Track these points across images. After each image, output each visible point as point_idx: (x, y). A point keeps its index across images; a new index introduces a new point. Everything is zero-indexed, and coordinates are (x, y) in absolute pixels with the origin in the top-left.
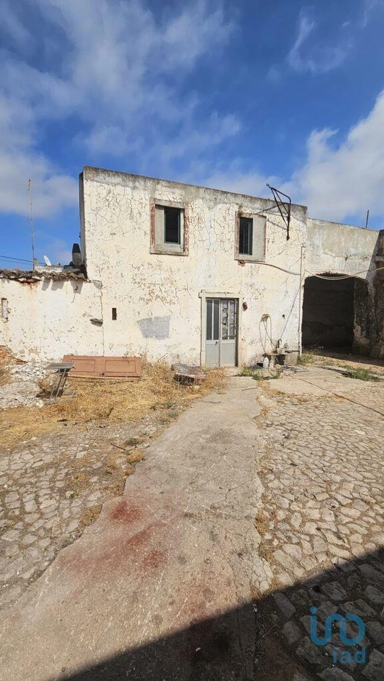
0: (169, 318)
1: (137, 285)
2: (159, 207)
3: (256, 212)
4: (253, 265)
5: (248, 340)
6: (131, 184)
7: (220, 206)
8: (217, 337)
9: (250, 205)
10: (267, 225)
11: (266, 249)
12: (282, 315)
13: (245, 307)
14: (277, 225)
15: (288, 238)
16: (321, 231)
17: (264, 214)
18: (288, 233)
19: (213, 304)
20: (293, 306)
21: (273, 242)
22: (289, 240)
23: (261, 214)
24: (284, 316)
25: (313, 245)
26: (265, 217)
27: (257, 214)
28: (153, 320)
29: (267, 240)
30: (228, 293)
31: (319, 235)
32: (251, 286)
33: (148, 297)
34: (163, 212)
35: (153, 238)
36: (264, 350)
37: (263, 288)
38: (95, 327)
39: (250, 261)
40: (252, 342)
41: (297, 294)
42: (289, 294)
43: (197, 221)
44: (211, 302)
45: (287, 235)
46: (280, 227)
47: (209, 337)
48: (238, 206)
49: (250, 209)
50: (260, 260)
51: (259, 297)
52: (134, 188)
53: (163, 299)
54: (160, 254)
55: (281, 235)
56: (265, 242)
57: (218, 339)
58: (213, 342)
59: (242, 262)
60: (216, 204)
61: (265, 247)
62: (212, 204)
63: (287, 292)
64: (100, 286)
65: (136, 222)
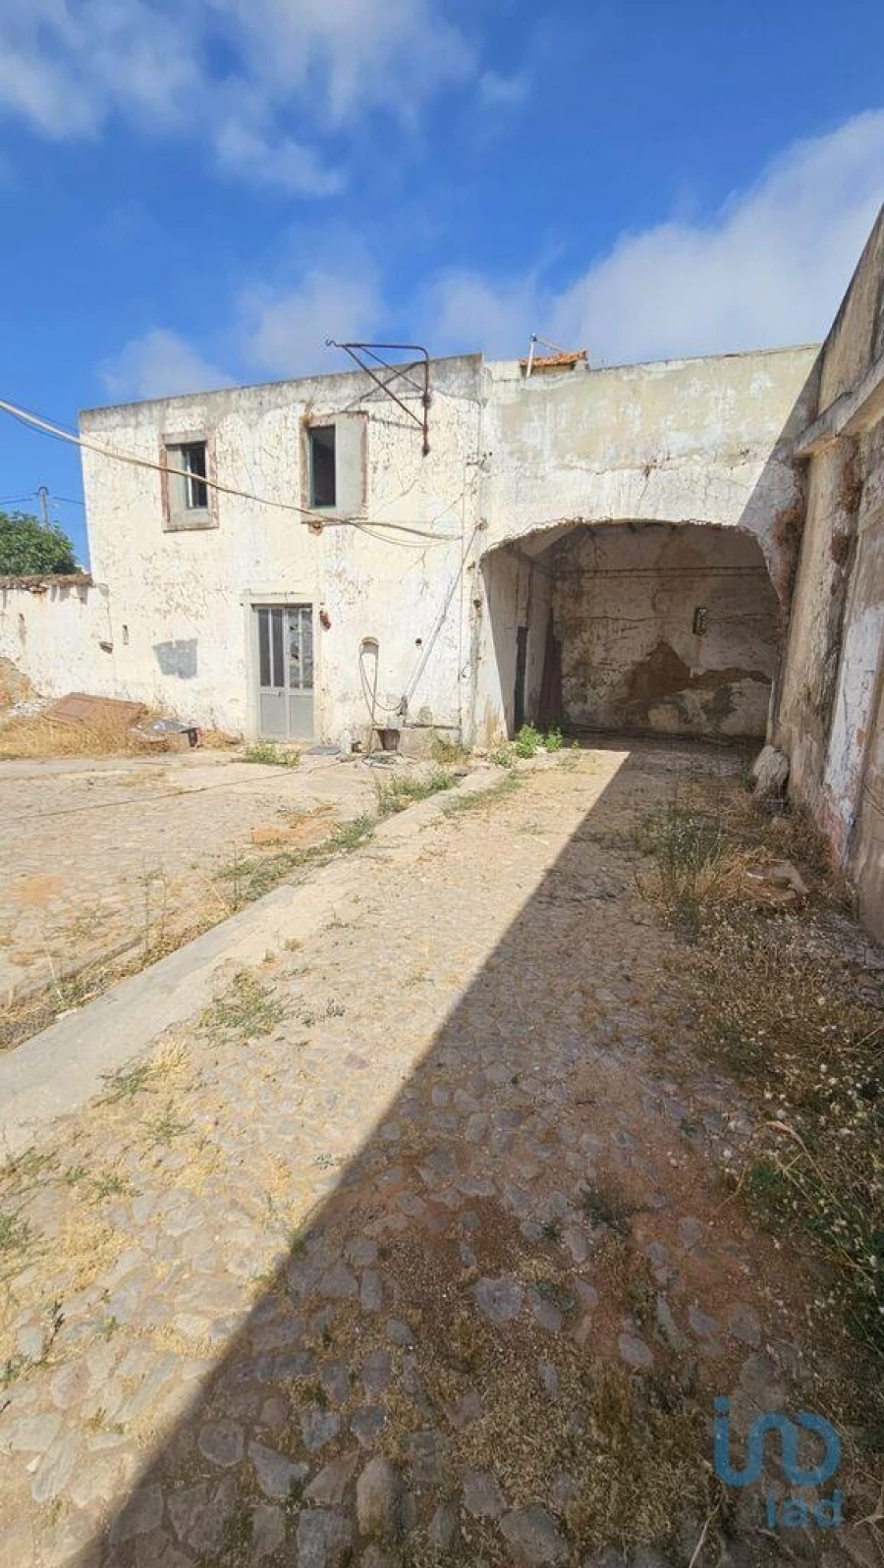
0: (194, 642)
1: (149, 588)
2: (171, 447)
3: (343, 408)
4: (340, 528)
5: (336, 693)
6: (132, 421)
7: (269, 416)
8: (280, 682)
9: (328, 395)
10: (370, 431)
11: (369, 487)
12: (414, 640)
13: (325, 622)
14: (397, 425)
15: (426, 451)
16: (549, 406)
17: (364, 406)
18: (425, 440)
19: (270, 616)
20: (444, 617)
21: (386, 468)
22: (430, 454)
23: (356, 409)
24: (419, 642)
25: (520, 453)
26: (365, 413)
27: (345, 412)
28: (174, 645)
29: (370, 467)
30: (292, 593)
31: (542, 418)
32: (339, 575)
33: (165, 607)
34: (179, 453)
35: (166, 505)
36: (372, 715)
37: (366, 579)
38: (105, 654)
39: (332, 521)
40: (344, 698)
41: (454, 588)
42: (432, 588)
43: (229, 458)
44: (267, 612)
45: (422, 443)
46: (404, 426)
47: (265, 681)
48: (304, 406)
49: (331, 404)
50: (354, 516)
51: (358, 599)
52: (138, 425)
53: (187, 610)
54: (177, 530)
55: (405, 445)
56: (364, 471)
57: (282, 685)
58: (273, 690)
59: (317, 527)
60: (261, 414)
61: (365, 483)
62: (254, 416)
63: (426, 584)
64: (106, 592)
65: (142, 483)
